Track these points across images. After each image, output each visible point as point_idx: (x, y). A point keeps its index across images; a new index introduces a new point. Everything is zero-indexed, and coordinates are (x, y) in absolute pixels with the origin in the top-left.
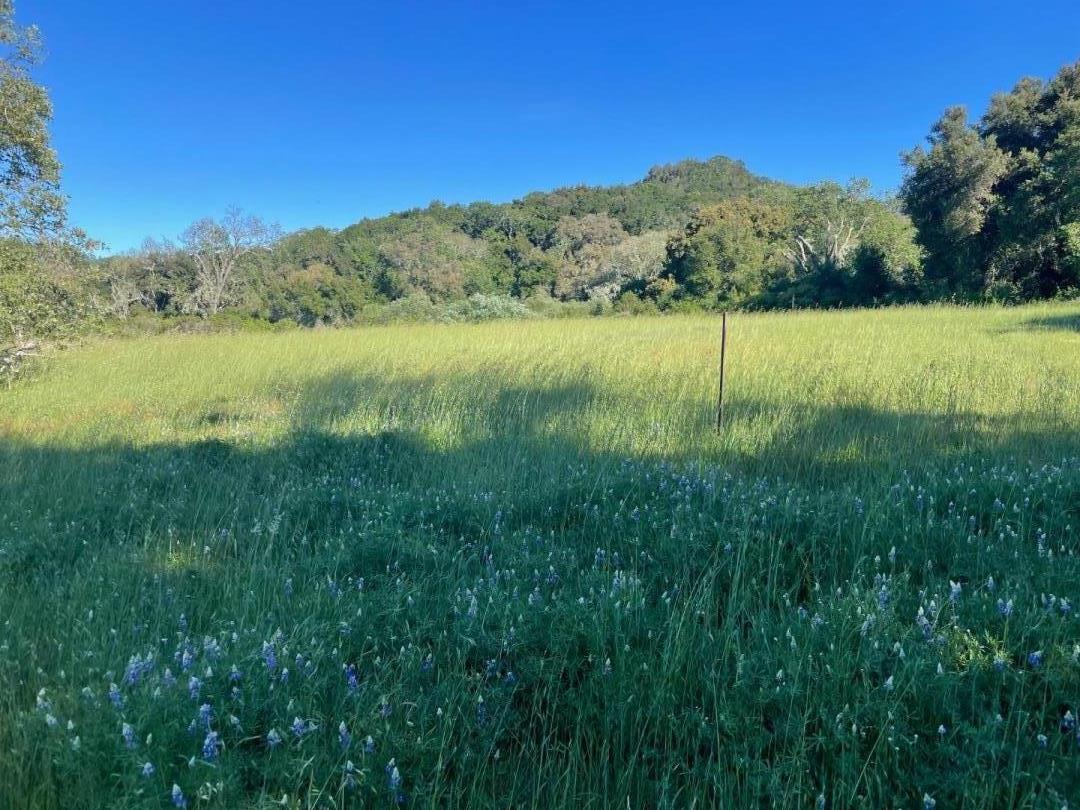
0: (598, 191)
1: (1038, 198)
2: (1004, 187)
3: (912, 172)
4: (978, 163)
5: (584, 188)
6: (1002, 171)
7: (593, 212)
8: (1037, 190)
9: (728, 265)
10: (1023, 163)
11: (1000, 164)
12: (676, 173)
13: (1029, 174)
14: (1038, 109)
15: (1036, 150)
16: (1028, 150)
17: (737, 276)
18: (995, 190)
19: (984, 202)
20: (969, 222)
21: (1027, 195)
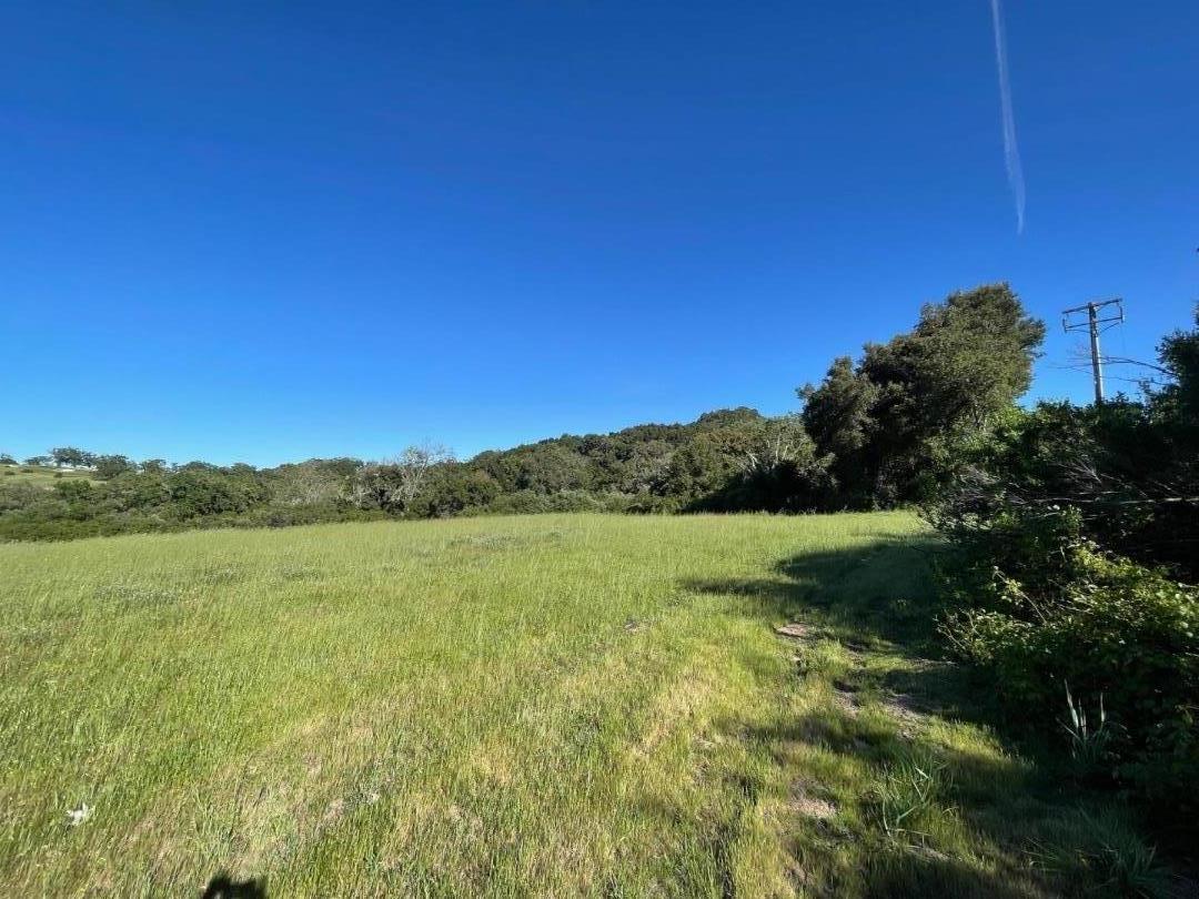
0: (662, 426)
1: (905, 420)
2: (878, 411)
3: (806, 402)
4: (853, 393)
5: (652, 425)
6: (873, 399)
7: (657, 439)
8: (904, 413)
9: (697, 473)
10: (891, 392)
11: (872, 394)
12: (716, 417)
13: (898, 400)
14: (902, 354)
15: (902, 383)
16: (894, 382)
17: (704, 479)
18: (870, 413)
19: (862, 423)
20: (852, 439)
21: (894, 416)
